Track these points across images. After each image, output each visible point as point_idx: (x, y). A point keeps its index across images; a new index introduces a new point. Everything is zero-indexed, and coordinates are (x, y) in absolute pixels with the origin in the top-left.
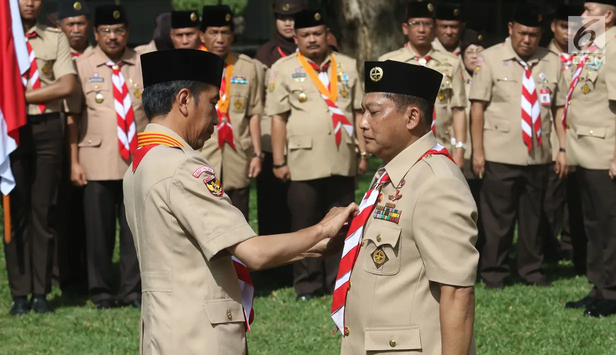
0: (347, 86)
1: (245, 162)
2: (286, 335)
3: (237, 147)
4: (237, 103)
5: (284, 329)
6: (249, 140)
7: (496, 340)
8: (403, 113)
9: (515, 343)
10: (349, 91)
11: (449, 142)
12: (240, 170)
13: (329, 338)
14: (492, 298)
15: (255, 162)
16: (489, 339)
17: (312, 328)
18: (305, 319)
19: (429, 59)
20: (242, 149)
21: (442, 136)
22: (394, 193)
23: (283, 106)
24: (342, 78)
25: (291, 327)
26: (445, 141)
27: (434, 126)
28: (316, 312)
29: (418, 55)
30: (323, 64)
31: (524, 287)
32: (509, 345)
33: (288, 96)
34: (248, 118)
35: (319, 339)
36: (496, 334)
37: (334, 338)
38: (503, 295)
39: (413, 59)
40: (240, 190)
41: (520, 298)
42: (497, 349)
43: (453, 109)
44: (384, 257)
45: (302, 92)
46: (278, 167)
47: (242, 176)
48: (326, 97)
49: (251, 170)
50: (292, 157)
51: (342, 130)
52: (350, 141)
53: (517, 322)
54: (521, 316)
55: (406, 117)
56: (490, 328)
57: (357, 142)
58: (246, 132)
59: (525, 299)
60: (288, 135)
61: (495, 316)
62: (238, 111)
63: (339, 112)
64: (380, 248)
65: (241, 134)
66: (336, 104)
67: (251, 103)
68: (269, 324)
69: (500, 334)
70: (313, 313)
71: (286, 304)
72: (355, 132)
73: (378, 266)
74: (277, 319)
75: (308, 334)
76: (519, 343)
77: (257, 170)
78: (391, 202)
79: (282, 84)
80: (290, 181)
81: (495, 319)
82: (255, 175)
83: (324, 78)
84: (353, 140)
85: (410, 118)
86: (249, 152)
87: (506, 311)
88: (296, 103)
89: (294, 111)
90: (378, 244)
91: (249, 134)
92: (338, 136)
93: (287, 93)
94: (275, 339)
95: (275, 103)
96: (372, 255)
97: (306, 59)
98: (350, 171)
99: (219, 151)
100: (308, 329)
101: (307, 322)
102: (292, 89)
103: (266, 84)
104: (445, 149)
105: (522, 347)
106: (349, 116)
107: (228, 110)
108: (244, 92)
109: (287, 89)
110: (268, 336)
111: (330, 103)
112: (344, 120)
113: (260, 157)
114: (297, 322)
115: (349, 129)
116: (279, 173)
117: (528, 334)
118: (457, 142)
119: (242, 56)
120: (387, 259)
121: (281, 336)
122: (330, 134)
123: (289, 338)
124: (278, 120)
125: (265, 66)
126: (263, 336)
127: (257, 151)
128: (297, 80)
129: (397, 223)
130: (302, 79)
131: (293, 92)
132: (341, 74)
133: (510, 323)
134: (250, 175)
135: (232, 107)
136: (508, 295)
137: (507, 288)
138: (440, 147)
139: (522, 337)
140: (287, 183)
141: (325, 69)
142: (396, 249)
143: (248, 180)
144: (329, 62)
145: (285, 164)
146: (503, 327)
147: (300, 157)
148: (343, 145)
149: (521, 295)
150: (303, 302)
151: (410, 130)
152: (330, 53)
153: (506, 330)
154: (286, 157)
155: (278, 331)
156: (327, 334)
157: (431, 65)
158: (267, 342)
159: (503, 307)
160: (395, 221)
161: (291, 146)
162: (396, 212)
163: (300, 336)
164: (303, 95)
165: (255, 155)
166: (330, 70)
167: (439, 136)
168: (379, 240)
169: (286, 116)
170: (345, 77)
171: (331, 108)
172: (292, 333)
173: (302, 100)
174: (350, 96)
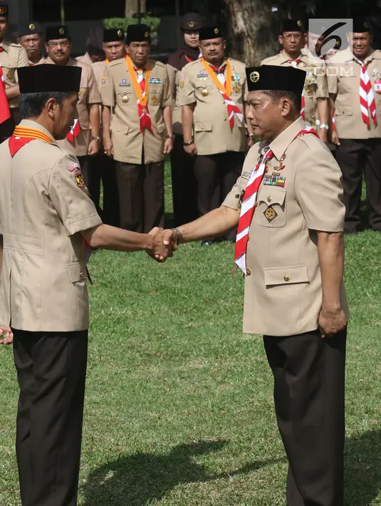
0: (239, 83)
1: (160, 142)
2: (195, 272)
3: (155, 131)
4: (154, 98)
5: (193, 267)
6: (163, 125)
7: (353, 273)
8: (278, 104)
9: (367, 275)
10: (239, 87)
11: (315, 124)
12: (157, 148)
13: (226, 274)
14: (349, 241)
15: (168, 142)
16: (347, 272)
17: (214, 266)
18: (208, 260)
19: (299, 62)
20: (158, 133)
21: (310, 120)
22: (278, 165)
23: (190, 99)
24: (235, 78)
25: (198, 266)
26: (312, 123)
27: (303, 112)
28: (216, 253)
29: (290, 59)
30: (221, 67)
31: (373, 232)
32: (362, 277)
33: (194, 91)
34: (162, 108)
35: (219, 274)
36: (352, 268)
37: (230, 274)
38: (357, 238)
39: (286, 62)
40: (157, 163)
41: (370, 241)
42: (353, 279)
43: (317, 99)
44: (274, 214)
45: (204, 88)
46: (188, 144)
47: (159, 153)
48: (222, 93)
49: (165, 148)
50: (198, 137)
51: (235, 117)
52: (241, 126)
53: (368, 259)
54: (371, 254)
55: (280, 106)
56: (348, 264)
57: (246, 126)
58: (161, 119)
59: (373, 241)
60: (194, 121)
61: (351, 254)
62: (154, 105)
63: (232, 103)
64: (270, 207)
65: (157, 121)
66: (230, 98)
67: (164, 98)
68: (181, 264)
69: (355, 268)
70: (214, 255)
71: (194, 248)
72: (245, 119)
73: (270, 220)
74: (188, 260)
75: (211, 271)
76: (370, 274)
77: (170, 148)
78: (276, 171)
79: (190, 82)
80: (196, 156)
81: (351, 257)
82: (168, 151)
83: (221, 78)
84: (243, 125)
85: (283, 107)
86: (163, 135)
87: (359, 251)
88: (200, 97)
89: (198, 102)
90: (269, 204)
91: (163, 121)
92: (232, 122)
93: (193, 89)
94: (186, 275)
95: (183, 96)
96: (265, 213)
97: (208, 63)
98: (241, 147)
99: (141, 135)
100: (211, 266)
101: (210, 262)
102: (197, 86)
103: (176, 82)
104: (312, 129)
105: (372, 278)
106: (240, 106)
107: (147, 103)
108: (159, 90)
109: (194, 86)
110: (181, 273)
111: (226, 97)
112: (236, 109)
113: (172, 138)
114: (202, 262)
115: (240, 116)
116: (188, 149)
117: (376, 267)
118: (321, 123)
119: (158, 63)
120: (276, 215)
121: (191, 273)
122: (226, 120)
123: (196, 274)
124: (187, 109)
125: (175, 69)
126: (176, 273)
127: (170, 134)
128: (201, 79)
129: (283, 187)
130: (205, 79)
131: (198, 88)
132: (234, 75)
133: (363, 260)
134: (165, 152)
135: (150, 101)
136: (361, 239)
137: (359, 234)
138: (308, 128)
139: (372, 270)
140: (194, 157)
141: (222, 71)
142: (283, 207)
143: (163, 156)
144: (226, 65)
145: (193, 142)
146: (358, 262)
147: (203, 138)
148: (235, 129)
149: (370, 238)
150: (207, 246)
151: (284, 117)
152: (226, 59)
153: (360, 265)
154: (193, 137)
155: (188, 269)
156: (225, 270)
157: (301, 67)
158: (180, 277)
159: (357, 247)
160: (282, 185)
161: (196, 129)
162: (281, 179)
163: (205, 272)
164: (205, 91)
165: (168, 137)
166: (226, 72)
167: (308, 120)
168: (269, 201)
169: (193, 106)
170: (237, 77)
171: (226, 101)
172: (199, 270)
173: (204, 95)
174: (241, 91)
